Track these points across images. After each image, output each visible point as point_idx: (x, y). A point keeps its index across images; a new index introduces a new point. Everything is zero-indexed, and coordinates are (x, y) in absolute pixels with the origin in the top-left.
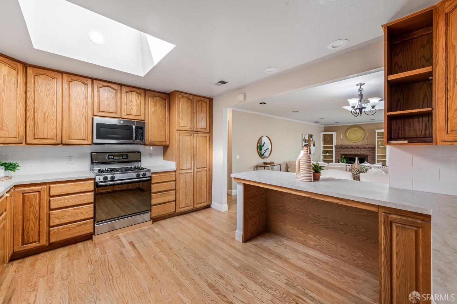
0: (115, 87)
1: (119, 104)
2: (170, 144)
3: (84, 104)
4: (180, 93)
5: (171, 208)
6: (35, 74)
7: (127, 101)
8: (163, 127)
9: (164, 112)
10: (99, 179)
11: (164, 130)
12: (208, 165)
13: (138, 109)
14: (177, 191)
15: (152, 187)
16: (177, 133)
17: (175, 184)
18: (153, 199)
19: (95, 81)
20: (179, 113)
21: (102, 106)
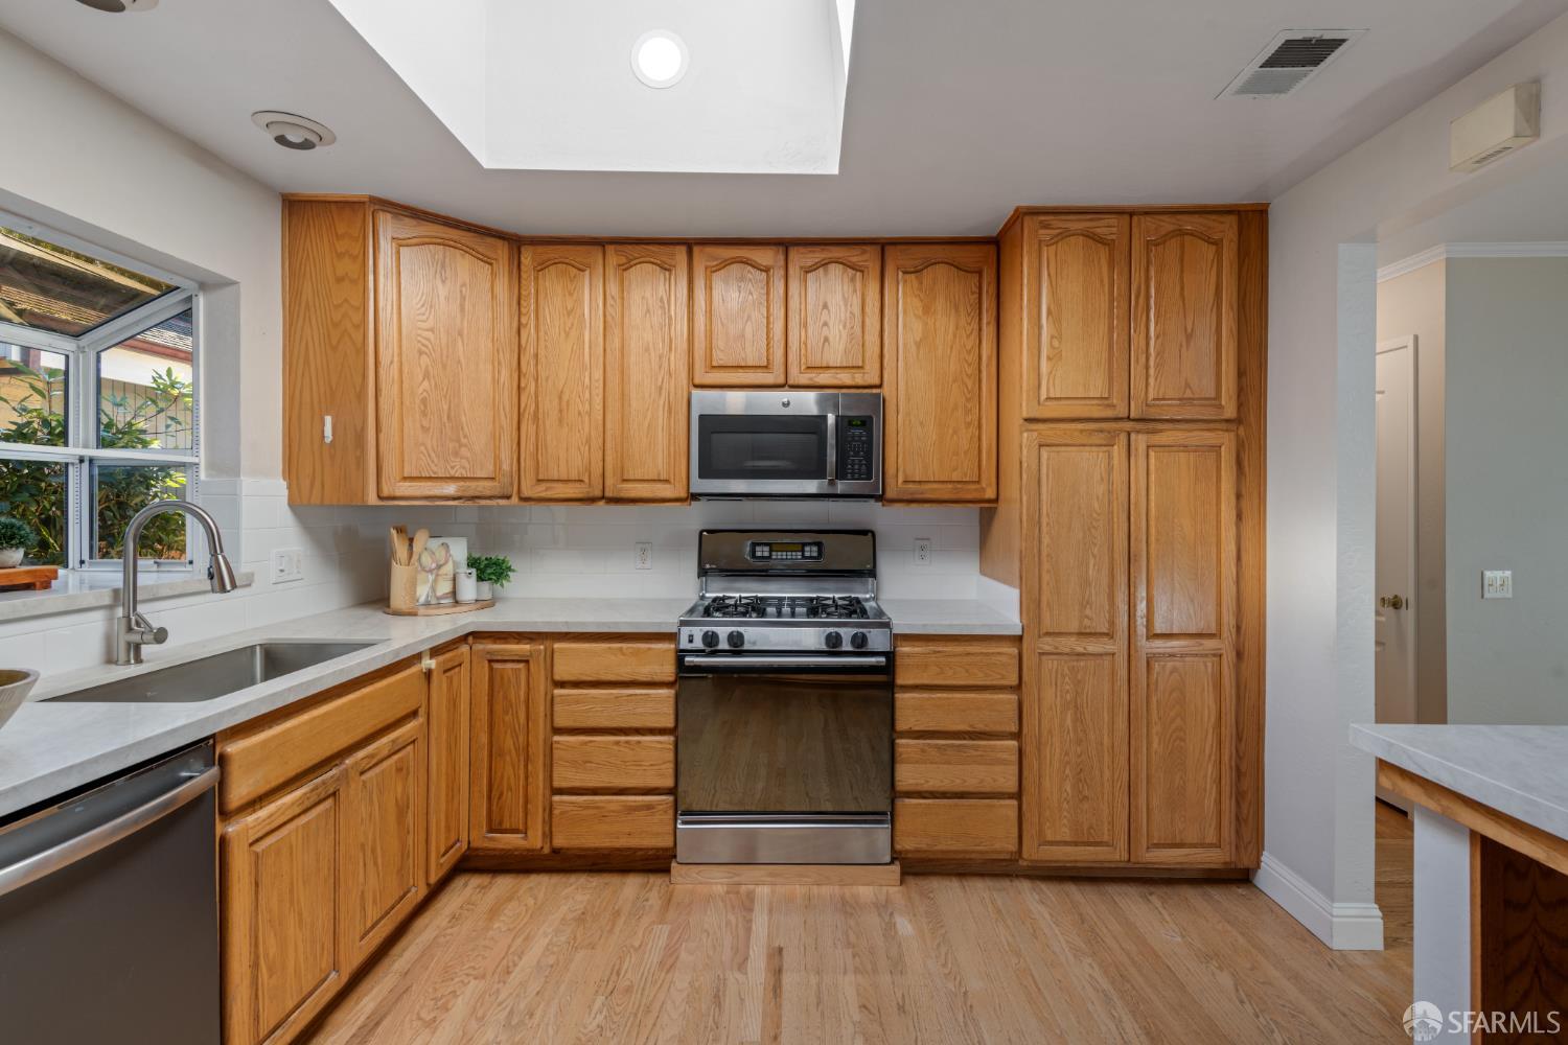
0: (764, 256)
1: (778, 327)
2: (1001, 497)
3: (663, 348)
4: (1042, 218)
5: (994, 830)
6: (539, 265)
7: (809, 307)
8: (968, 412)
9: (968, 336)
10: (691, 641)
11: (968, 425)
12: (1229, 619)
13: (851, 336)
14: (1029, 749)
15: (898, 704)
16: (1025, 435)
17: (1016, 705)
18: (903, 763)
19: (696, 249)
20: (1040, 327)
21: (720, 342)
